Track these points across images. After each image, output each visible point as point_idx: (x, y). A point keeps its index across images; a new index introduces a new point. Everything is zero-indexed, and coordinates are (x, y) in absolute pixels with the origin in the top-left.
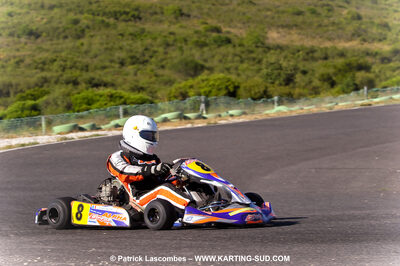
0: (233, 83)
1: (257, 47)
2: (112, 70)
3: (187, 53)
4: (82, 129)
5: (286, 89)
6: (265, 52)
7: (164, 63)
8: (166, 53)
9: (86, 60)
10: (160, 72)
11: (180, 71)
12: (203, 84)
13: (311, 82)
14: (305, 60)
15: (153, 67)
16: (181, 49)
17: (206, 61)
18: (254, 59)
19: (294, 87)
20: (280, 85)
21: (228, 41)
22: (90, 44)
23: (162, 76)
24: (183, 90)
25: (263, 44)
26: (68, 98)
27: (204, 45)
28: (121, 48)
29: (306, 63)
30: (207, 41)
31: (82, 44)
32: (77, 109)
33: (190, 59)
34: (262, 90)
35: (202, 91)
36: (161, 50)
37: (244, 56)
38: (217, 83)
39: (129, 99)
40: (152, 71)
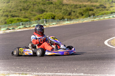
0: (53, 15)
1: (60, 5)
2: (18, 12)
3: (40, 7)
4: (10, 29)
5: (69, 17)
6: (63, 6)
7: (33, 10)
8: (34, 7)
9: (10, 9)
10: (32, 12)
11: (38, 12)
12: (44, 16)
13: (76, 14)
14: (74, 8)
15: (30, 11)
16: (38, 6)
17: (45, 9)
18: (59, 8)
19: (71, 16)
20: (67, 15)
21: (52, 3)
22: (11, 5)
23: (33, 13)
24: (39, 18)
25: (62, 4)
26: (5, 21)
27: (45, 4)
28: (20, 6)
29: (75, 9)
30: (46, 3)
31: (9, 5)
32: (8, 23)
33: (41, 8)
34: (62, 17)
35: (44, 18)
36: (32, 6)
37: (56, 7)
38: (49, 15)
39: (23, 20)
40: (30, 12)
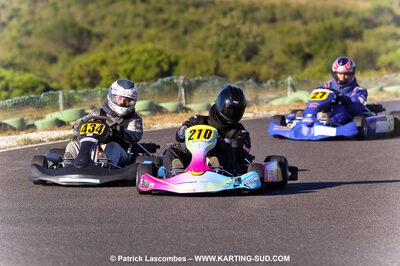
3: (63, 12)
6: (181, 11)
7: (30, 27)
15: (14, 33)
17: (92, 23)
18: (165, 21)
20: (238, 59)
24: (92, 67)
36: (25, 7)
37: (151, 16)
38: (143, 58)
39: (12, 81)
40: (14, 39)
